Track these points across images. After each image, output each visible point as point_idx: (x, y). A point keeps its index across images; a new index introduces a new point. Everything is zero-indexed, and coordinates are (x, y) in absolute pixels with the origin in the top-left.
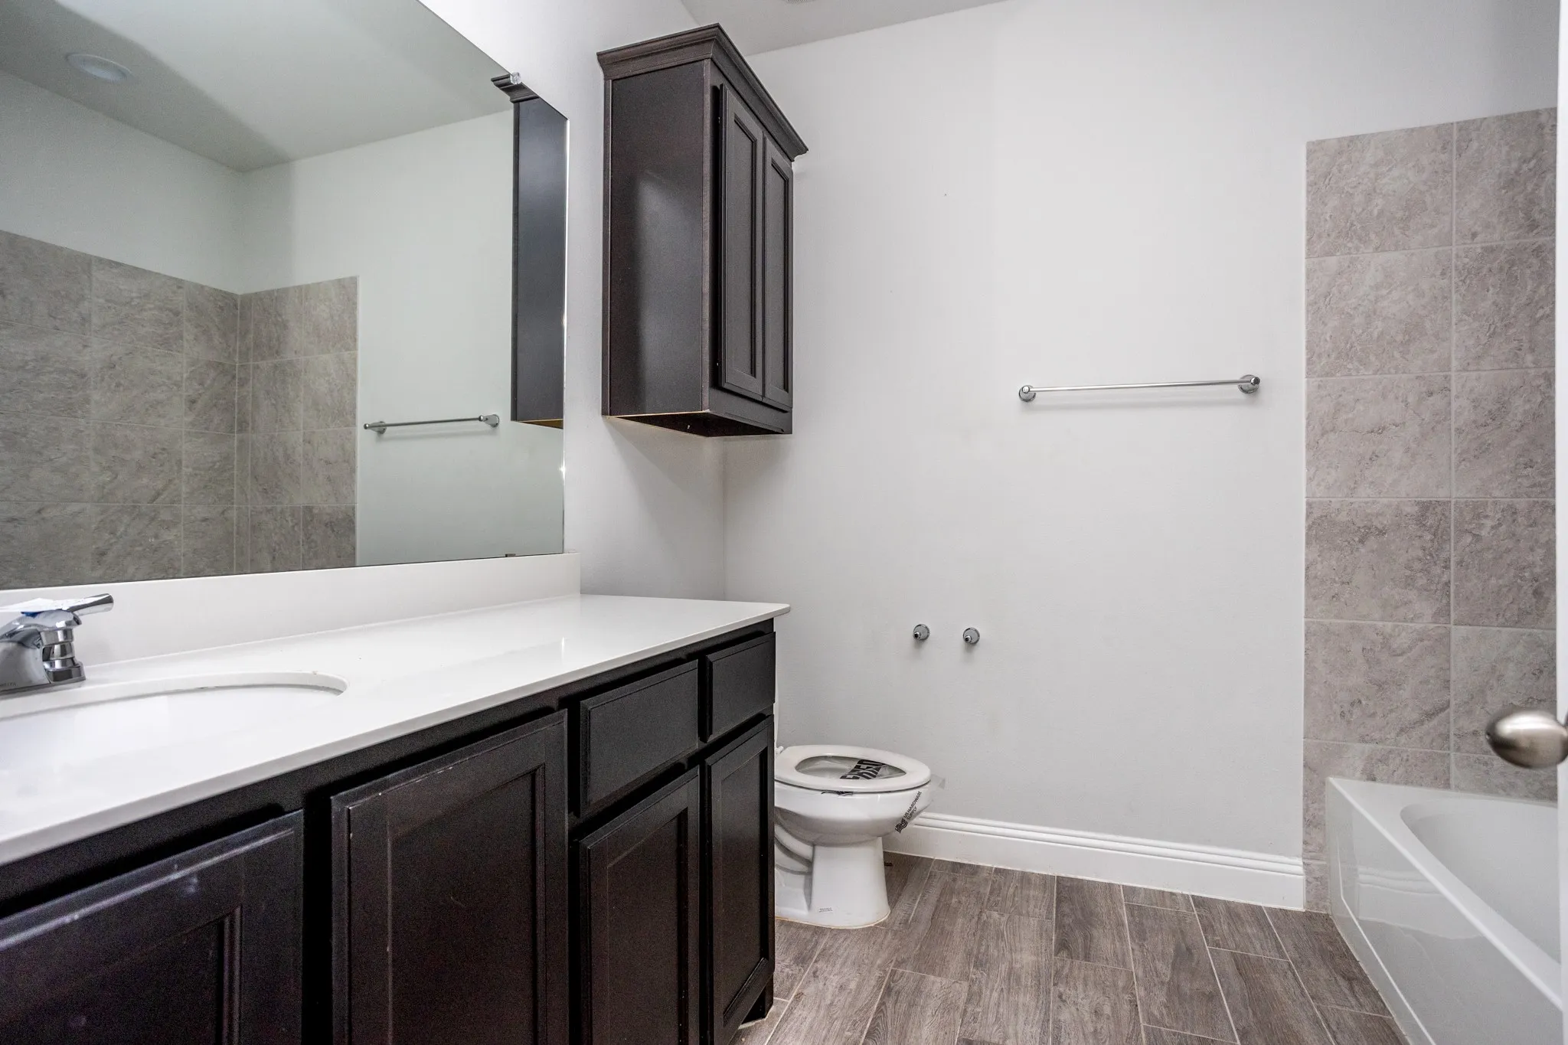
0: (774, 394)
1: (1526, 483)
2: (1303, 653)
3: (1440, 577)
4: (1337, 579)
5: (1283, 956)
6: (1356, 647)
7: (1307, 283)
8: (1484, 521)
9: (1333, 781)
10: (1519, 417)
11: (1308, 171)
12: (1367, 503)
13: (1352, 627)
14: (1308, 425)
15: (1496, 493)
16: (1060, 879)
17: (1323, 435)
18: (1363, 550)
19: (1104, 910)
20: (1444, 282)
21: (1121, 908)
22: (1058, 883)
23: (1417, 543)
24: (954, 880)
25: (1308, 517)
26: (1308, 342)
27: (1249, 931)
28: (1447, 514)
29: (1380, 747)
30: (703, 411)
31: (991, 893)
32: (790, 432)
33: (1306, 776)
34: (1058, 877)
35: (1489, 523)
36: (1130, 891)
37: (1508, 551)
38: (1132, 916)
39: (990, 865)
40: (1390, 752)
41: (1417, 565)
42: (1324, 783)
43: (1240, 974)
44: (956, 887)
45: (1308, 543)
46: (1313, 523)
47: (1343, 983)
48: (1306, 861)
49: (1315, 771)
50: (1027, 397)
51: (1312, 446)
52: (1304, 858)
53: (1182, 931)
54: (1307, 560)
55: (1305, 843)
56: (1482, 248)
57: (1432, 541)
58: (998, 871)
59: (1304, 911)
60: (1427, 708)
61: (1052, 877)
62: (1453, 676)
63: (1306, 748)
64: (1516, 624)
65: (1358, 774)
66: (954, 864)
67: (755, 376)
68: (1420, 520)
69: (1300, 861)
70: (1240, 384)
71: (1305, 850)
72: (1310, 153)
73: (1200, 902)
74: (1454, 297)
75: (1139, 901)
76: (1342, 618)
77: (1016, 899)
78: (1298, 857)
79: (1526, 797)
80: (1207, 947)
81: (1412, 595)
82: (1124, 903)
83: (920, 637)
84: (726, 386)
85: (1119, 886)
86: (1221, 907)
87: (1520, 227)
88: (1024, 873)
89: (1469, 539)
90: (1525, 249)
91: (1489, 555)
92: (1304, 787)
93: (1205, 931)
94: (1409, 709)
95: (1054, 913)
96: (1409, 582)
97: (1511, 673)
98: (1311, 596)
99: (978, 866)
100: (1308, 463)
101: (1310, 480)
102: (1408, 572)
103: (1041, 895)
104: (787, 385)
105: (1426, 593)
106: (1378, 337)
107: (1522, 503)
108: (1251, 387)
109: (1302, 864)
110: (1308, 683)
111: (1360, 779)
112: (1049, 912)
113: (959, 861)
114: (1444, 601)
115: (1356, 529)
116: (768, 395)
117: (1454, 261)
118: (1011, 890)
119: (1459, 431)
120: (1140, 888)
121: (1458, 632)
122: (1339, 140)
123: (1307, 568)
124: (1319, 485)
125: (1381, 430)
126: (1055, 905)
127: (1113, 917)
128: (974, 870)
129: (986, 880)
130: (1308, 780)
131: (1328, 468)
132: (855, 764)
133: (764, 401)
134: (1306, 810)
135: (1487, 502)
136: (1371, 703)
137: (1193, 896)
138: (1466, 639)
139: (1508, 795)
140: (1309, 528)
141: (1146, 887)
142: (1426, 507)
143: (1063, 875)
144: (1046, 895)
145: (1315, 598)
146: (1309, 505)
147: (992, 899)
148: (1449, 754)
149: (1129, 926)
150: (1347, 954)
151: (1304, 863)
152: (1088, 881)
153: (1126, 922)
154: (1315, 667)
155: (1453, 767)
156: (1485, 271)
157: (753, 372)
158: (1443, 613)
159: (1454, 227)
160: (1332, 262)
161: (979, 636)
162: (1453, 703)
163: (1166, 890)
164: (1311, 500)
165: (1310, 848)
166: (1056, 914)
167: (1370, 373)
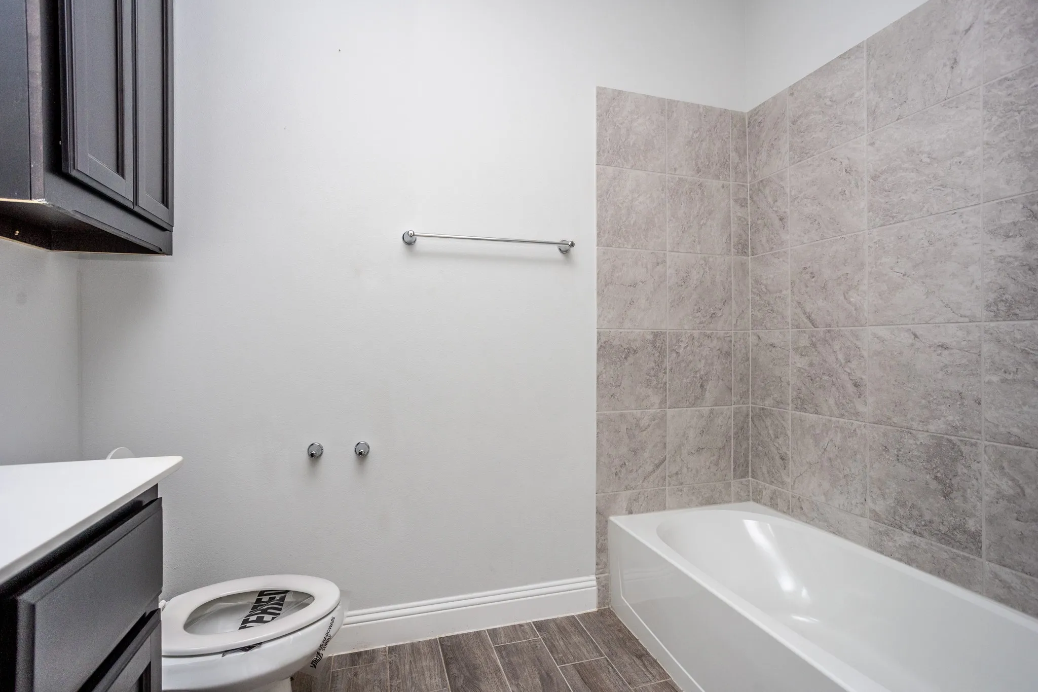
0: (149, 202)
1: (698, 321)
2: (596, 436)
3: (662, 380)
4: (613, 383)
5: (601, 655)
6: (623, 428)
7: (597, 181)
8: (681, 344)
9: (612, 518)
10: (695, 282)
11: (597, 106)
12: (628, 333)
13: (621, 415)
14: (598, 279)
15: (686, 327)
16: (442, 640)
17: (606, 286)
18: (627, 364)
19: (482, 660)
20: (663, 195)
21: (493, 652)
22: (442, 645)
23: (652, 358)
24: (356, 675)
25: (598, 341)
26: (598, 224)
27: (575, 640)
28: (665, 339)
29: (635, 491)
30: (34, 201)
31: (392, 677)
32: (170, 253)
33: (597, 517)
34: (440, 638)
35: (683, 345)
36: (494, 633)
37: (690, 362)
38: (502, 658)
39: (384, 646)
40: (639, 494)
41: (652, 373)
42: (607, 521)
43: (585, 683)
44: (360, 682)
45: (598, 360)
46: (601, 346)
47: (638, 662)
48: (598, 576)
49: (602, 515)
50: (409, 241)
51: (600, 293)
52: (596, 575)
53: (538, 659)
54: (597, 371)
55: (597, 564)
56: (679, 178)
57: (659, 356)
58: (392, 649)
59: (597, 610)
60: (656, 462)
61: (435, 640)
62: (668, 440)
63: (597, 500)
64: (694, 405)
65: (624, 512)
66: (352, 655)
67: (123, 176)
68: (653, 343)
69: (594, 577)
70: (559, 245)
71: (597, 569)
72: (598, 95)
73: (540, 626)
74: (668, 205)
75: (503, 641)
76: (617, 410)
77: (414, 675)
78: (593, 574)
79: (697, 506)
80: (558, 667)
81: (650, 391)
82: (493, 646)
83: (314, 456)
84: (74, 173)
85: (485, 631)
86: (552, 625)
87: (694, 170)
88: (412, 645)
89: (674, 355)
90: (696, 183)
91: (683, 365)
92: (597, 527)
93: (551, 652)
94: (648, 464)
95: (447, 679)
96: (648, 384)
97: (691, 434)
98: (600, 396)
99: (374, 651)
100: (599, 305)
101: (599, 316)
102: (648, 377)
103: (431, 664)
104: (166, 198)
105: (656, 390)
106: (634, 224)
107: (696, 333)
108: (566, 249)
109: (595, 578)
110: (599, 456)
111: (625, 514)
112: (444, 680)
113: (357, 651)
114: (664, 394)
115: (623, 350)
116: (141, 203)
117: (667, 183)
118: (407, 667)
119: (671, 288)
120: (499, 628)
121: (670, 412)
122: (614, 90)
123: (598, 377)
124: (604, 320)
125: (634, 285)
126: (445, 670)
127: (490, 664)
128: (371, 656)
129: (384, 664)
130: (598, 521)
131: (609, 308)
132: (256, 597)
133: (136, 209)
134: (598, 542)
135: (682, 332)
136: (631, 464)
137: (533, 622)
138: (673, 416)
139: (690, 507)
140: (599, 350)
141: (503, 626)
142: (656, 335)
143: (443, 636)
144: (436, 662)
145: (602, 397)
146: (599, 333)
147: (393, 684)
148: (665, 489)
149: (503, 668)
150: (631, 638)
151: (597, 578)
152: (463, 634)
153: (500, 665)
154: (602, 445)
155: (667, 496)
156: (680, 192)
157: (120, 168)
158: (663, 401)
159: (667, 162)
160: (610, 170)
161: (369, 447)
162: (667, 457)
163: (516, 623)
164: (600, 330)
165: (600, 567)
166: (449, 679)
167: (630, 247)
